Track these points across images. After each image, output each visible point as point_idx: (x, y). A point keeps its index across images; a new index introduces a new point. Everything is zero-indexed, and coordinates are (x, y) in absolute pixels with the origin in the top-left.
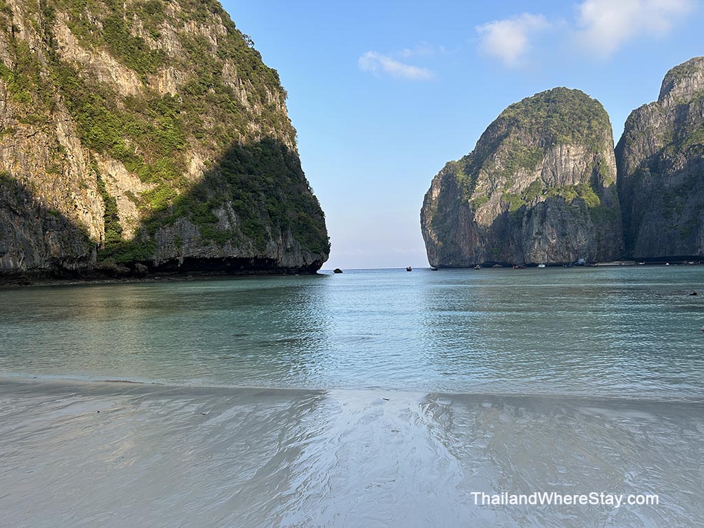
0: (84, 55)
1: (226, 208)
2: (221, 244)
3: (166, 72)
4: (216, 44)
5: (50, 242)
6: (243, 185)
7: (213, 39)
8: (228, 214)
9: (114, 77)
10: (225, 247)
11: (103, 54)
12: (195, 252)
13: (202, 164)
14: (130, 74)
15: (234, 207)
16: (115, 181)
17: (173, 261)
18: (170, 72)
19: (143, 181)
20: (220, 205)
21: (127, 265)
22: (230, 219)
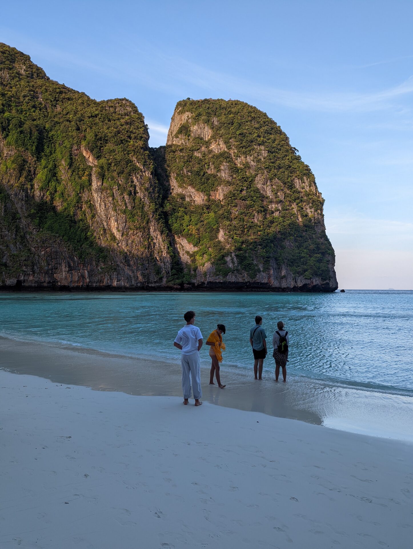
0: (181, 190)
1: (231, 256)
2: (226, 275)
4: (255, 164)
8: (232, 259)
9: (193, 197)
10: (228, 277)
11: (189, 188)
12: (212, 279)
13: (223, 235)
14: (200, 194)
15: (236, 255)
16: (183, 247)
17: (203, 283)
18: (221, 188)
19: (194, 246)
20: (228, 255)
21: (179, 285)
22: (233, 263)
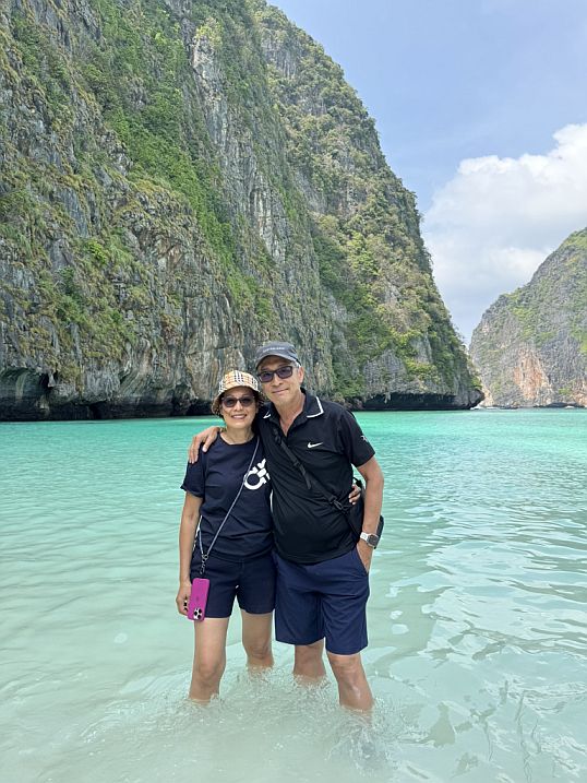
1: (422, 339)
2: (424, 379)
8: (427, 348)
10: (427, 382)
12: (402, 388)
15: (429, 339)
17: (380, 397)
19: (348, 310)
20: (418, 336)
22: (427, 351)
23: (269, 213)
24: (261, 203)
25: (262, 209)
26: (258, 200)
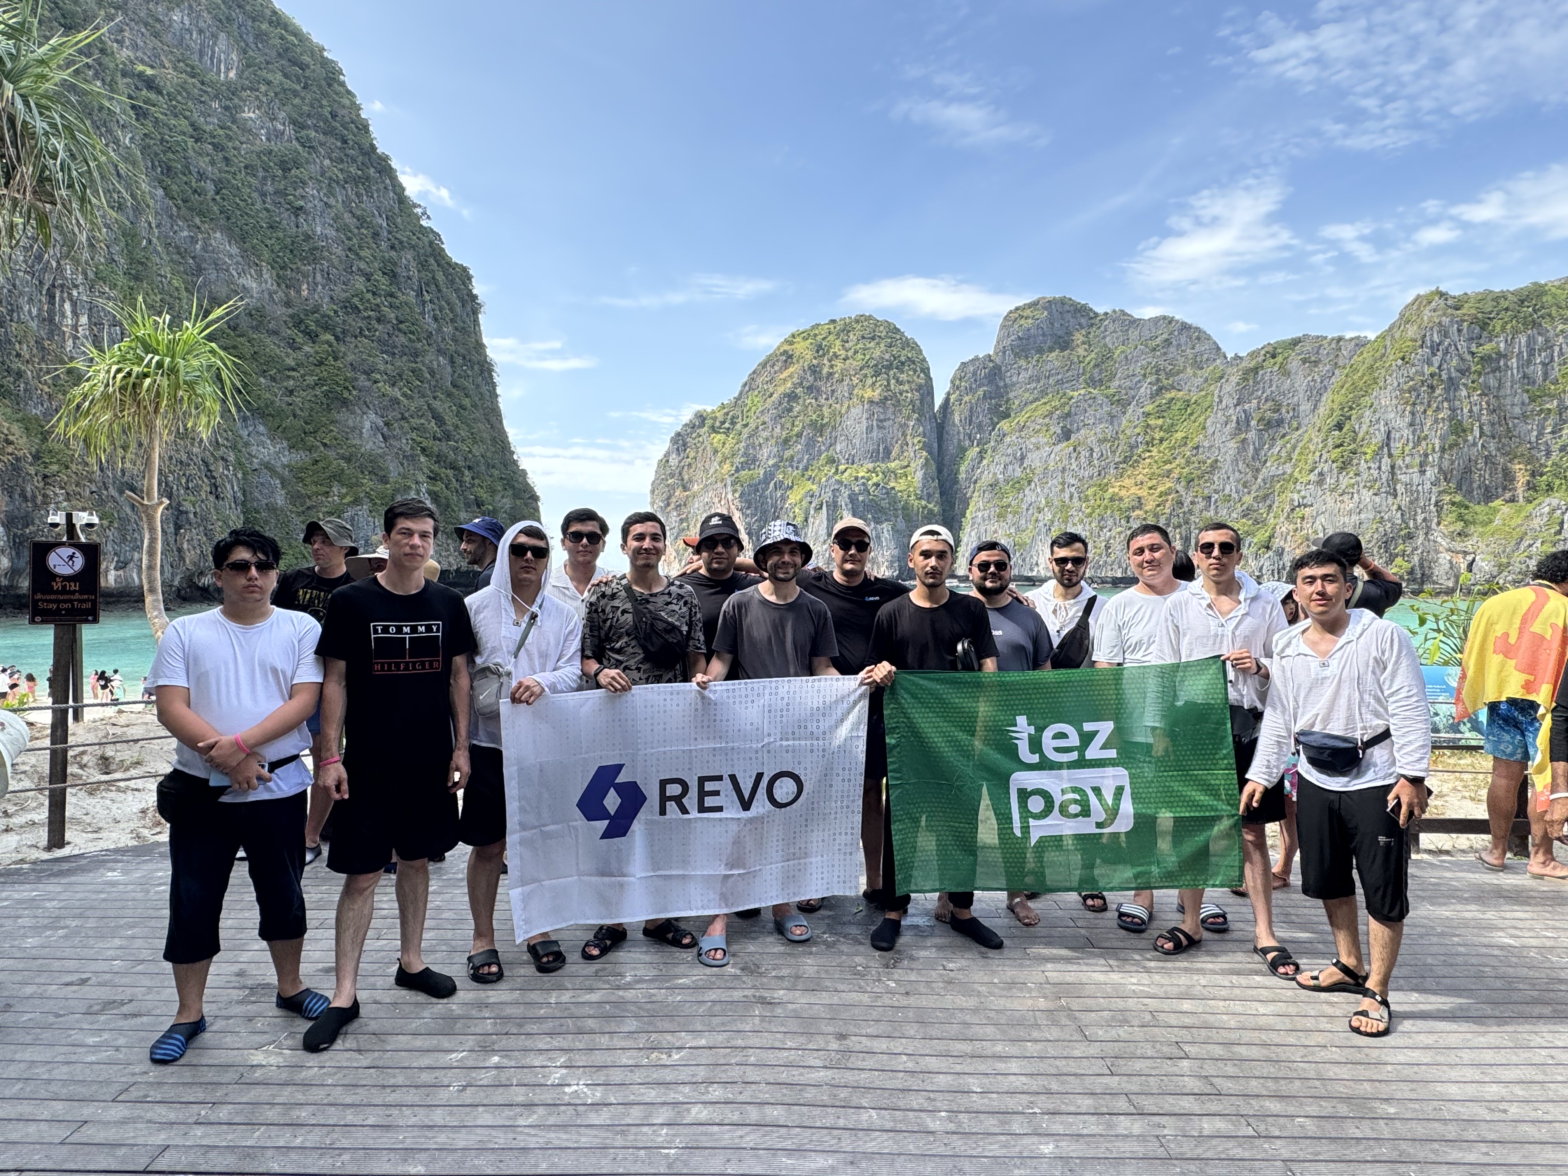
0: (186, 233)
3: (315, 269)
4: (385, 225)
5: (185, 546)
6: (439, 458)
7: (380, 216)
9: (235, 274)
11: (218, 235)
13: (382, 424)
14: (261, 270)
15: (430, 492)
18: (322, 270)
19: (291, 448)
20: (409, 488)
23: (84, 320)
24: (67, 306)
25: (69, 313)
26: (63, 301)
